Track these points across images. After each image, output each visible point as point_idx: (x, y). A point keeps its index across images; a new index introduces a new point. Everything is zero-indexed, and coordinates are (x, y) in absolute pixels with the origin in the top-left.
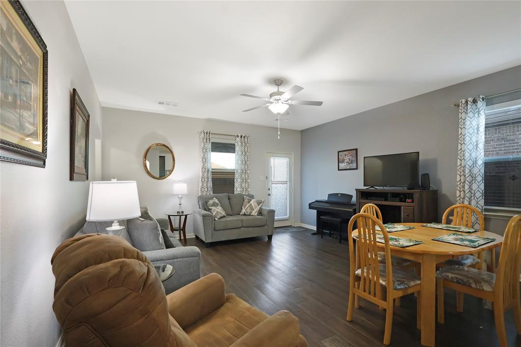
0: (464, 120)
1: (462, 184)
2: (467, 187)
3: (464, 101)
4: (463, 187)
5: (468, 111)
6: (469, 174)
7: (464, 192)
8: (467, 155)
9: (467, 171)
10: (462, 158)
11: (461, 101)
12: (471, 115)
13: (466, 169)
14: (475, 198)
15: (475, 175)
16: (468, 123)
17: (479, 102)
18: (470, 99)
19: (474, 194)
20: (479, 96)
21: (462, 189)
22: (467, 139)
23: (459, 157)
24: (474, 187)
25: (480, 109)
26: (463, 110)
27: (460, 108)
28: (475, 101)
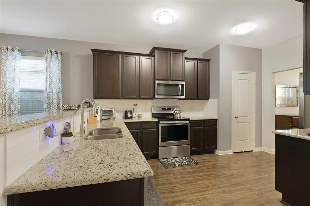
0: (5, 60)
1: (3, 105)
2: (7, 107)
3: (5, 47)
4: (5, 107)
5: (8, 55)
6: (9, 98)
7: (5, 110)
8: (7, 85)
9: (7, 96)
10: (4, 87)
11: (2, 46)
12: (10, 58)
13: (7, 95)
14: (13, 115)
15: (13, 99)
16: (8, 63)
17: (15, 51)
18: (10, 48)
19: (12, 112)
20: (15, 47)
21: (3, 109)
22: (7, 74)
23: (2, 86)
24: (13, 107)
25: (16, 56)
26: (4, 54)
27: (2, 51)
28: (13, 50)
